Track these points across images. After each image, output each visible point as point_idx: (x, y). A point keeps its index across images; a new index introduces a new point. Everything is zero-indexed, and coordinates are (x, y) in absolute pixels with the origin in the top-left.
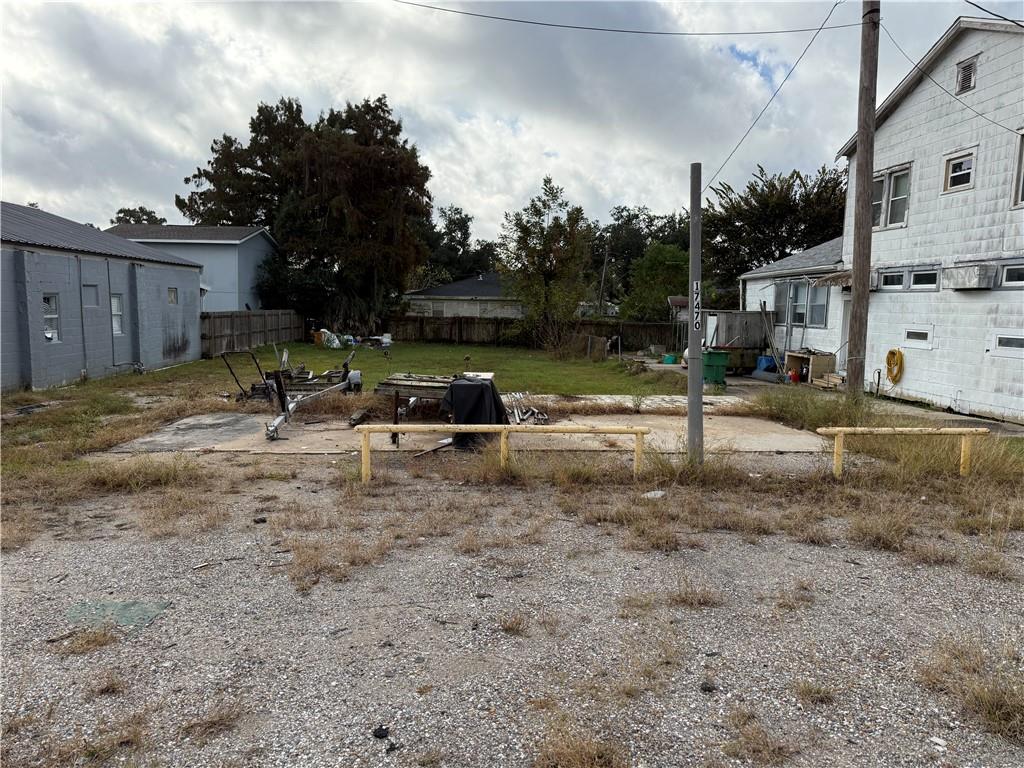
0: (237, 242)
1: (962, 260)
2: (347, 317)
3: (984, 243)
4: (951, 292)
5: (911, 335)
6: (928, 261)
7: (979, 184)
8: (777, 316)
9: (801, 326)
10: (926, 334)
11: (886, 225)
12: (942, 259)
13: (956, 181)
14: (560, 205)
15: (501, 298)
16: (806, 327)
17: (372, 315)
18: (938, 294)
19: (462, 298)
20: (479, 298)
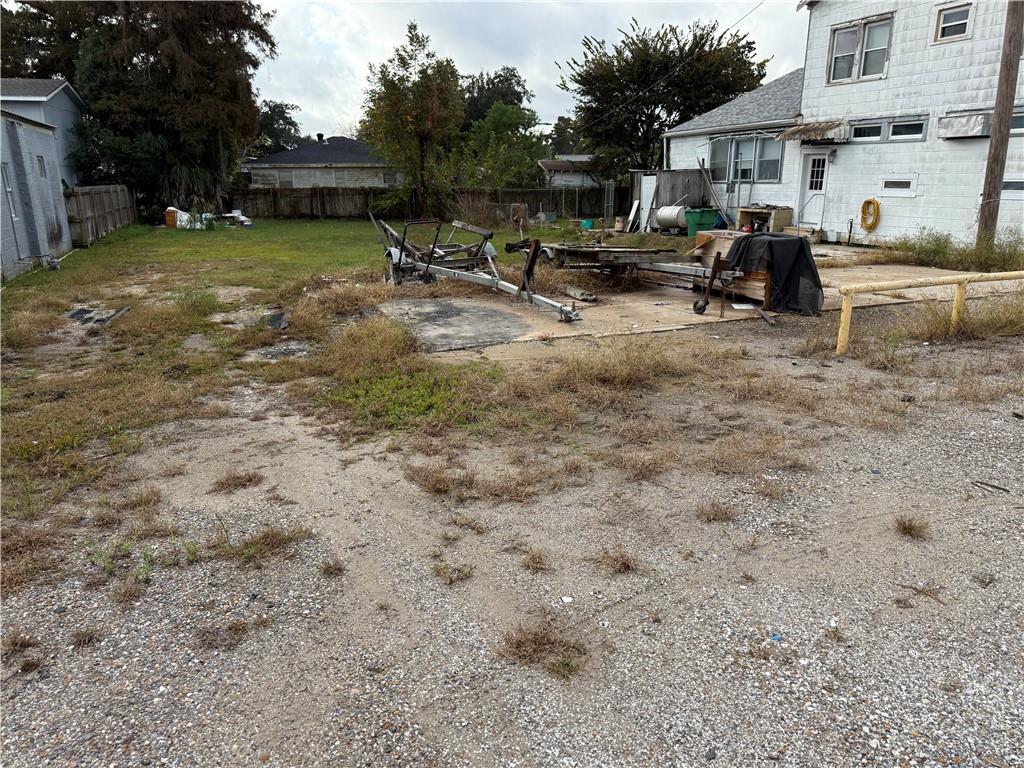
0: (44, 99)
1: (955, 109)
2: (190, 192)
3: (981, 93)
4: (940, 141)
5: (889, 184)
6: (912, 112)
7: (977, 35)
8: (716, 174)
9: (749, 182)
10: (909, 183)
11: (858, 78)
12: (930, 110)
13: (945, 32)
14: (427, 56)
15: (360, 165)
16: (754, 183)
17: (219, 188)
18: (924, 144)
19: (315, 165)
20: (334, 165)
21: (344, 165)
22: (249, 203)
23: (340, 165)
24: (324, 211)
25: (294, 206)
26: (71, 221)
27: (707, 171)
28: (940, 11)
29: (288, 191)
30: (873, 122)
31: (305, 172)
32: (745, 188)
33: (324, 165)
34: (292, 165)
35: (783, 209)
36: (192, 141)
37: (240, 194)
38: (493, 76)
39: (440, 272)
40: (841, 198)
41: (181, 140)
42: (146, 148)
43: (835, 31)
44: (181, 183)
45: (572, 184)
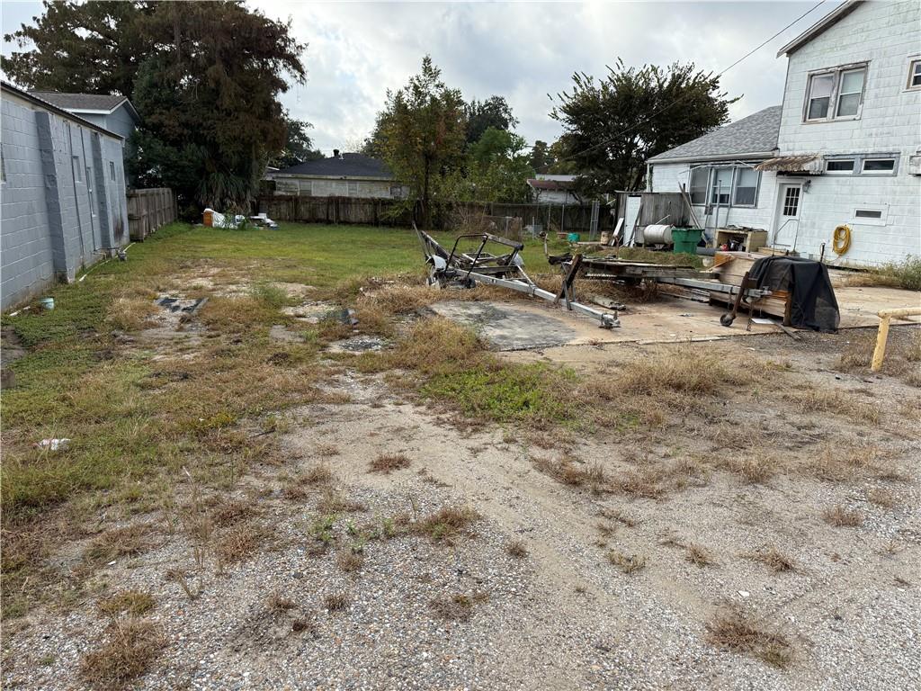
0: (107, 112)
2: (224, 196)
4: (911, 177)
5: (860, 214)
6: (884, 150)
8: (695, 197)
9: (727, 206)
10: (880, 213)
11: (833, 118)
12: (901, 149)
13: (917, 81)
14: (437, 86)
15: (371, 178)
16: (731, 207)
17: (249, 193)
18: (895, 179)
19: (331, 177)
20: (348, 178)
21: (357, 178)
22: (274, 208)
23: (353, 178)
24: (338, 217)
25: (313, 211)
26: (131, 218)
27: (687, 194)
28: (913, 62)
29: (307, 198)
30: (846, 157)
31: (322, 183)
32: (723, 211)
33: (339, 177)
34: (312, 176)
35: (758, 231)
36: (230, 152)
37: (266, 199)
38: (483, 104)
39: (479, 278)
40: (813, 224)
41: (220, 151)
42: (190, 157)
43: (812, 76)
44: (217, 188)
45: (556, 201)
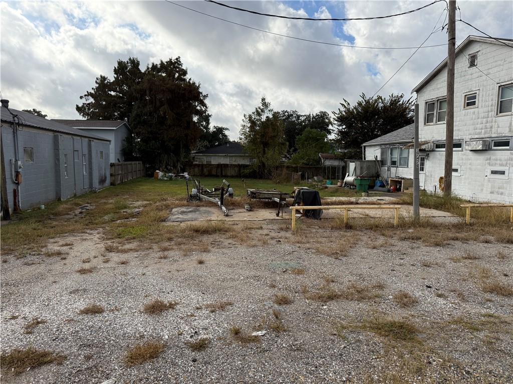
0: (115, 128)
1: (473, 137)
2: (167, 164)
3: (483, 131)
4: (468, 151)
7: (480, 106)
8: (383, 163)
9: (395, 167)
10: (457, 170)
11: (436, 122)
12: (464, 137)
13: (468, 104)
14: (269, 110)
15: (240, 155)
16: (397, 167)
17: (179, 163)
18: (463, 152)
19: (221, 155)
20: (229, 155)
21: (233, 155)
22: (192, 170)
23: (231, 155)
24: (222, 173)
25: (210, 171)
26: (111, 175)
27: (378, 161)
28: (466, 96)
29: (209, 165)
30: (441, 142)
31: (217, 157)
32: (393, 170)
33: (224, 155)
34: (212, 155)
35: (408, 179)
36: (170, 144)
37: (188, 165)
38: (315, 115)
40: (431, 176)
41: (166, 144)
42: (151, 147)
43: (427, 103)
44: (163, 162)
45: (334, 164)
